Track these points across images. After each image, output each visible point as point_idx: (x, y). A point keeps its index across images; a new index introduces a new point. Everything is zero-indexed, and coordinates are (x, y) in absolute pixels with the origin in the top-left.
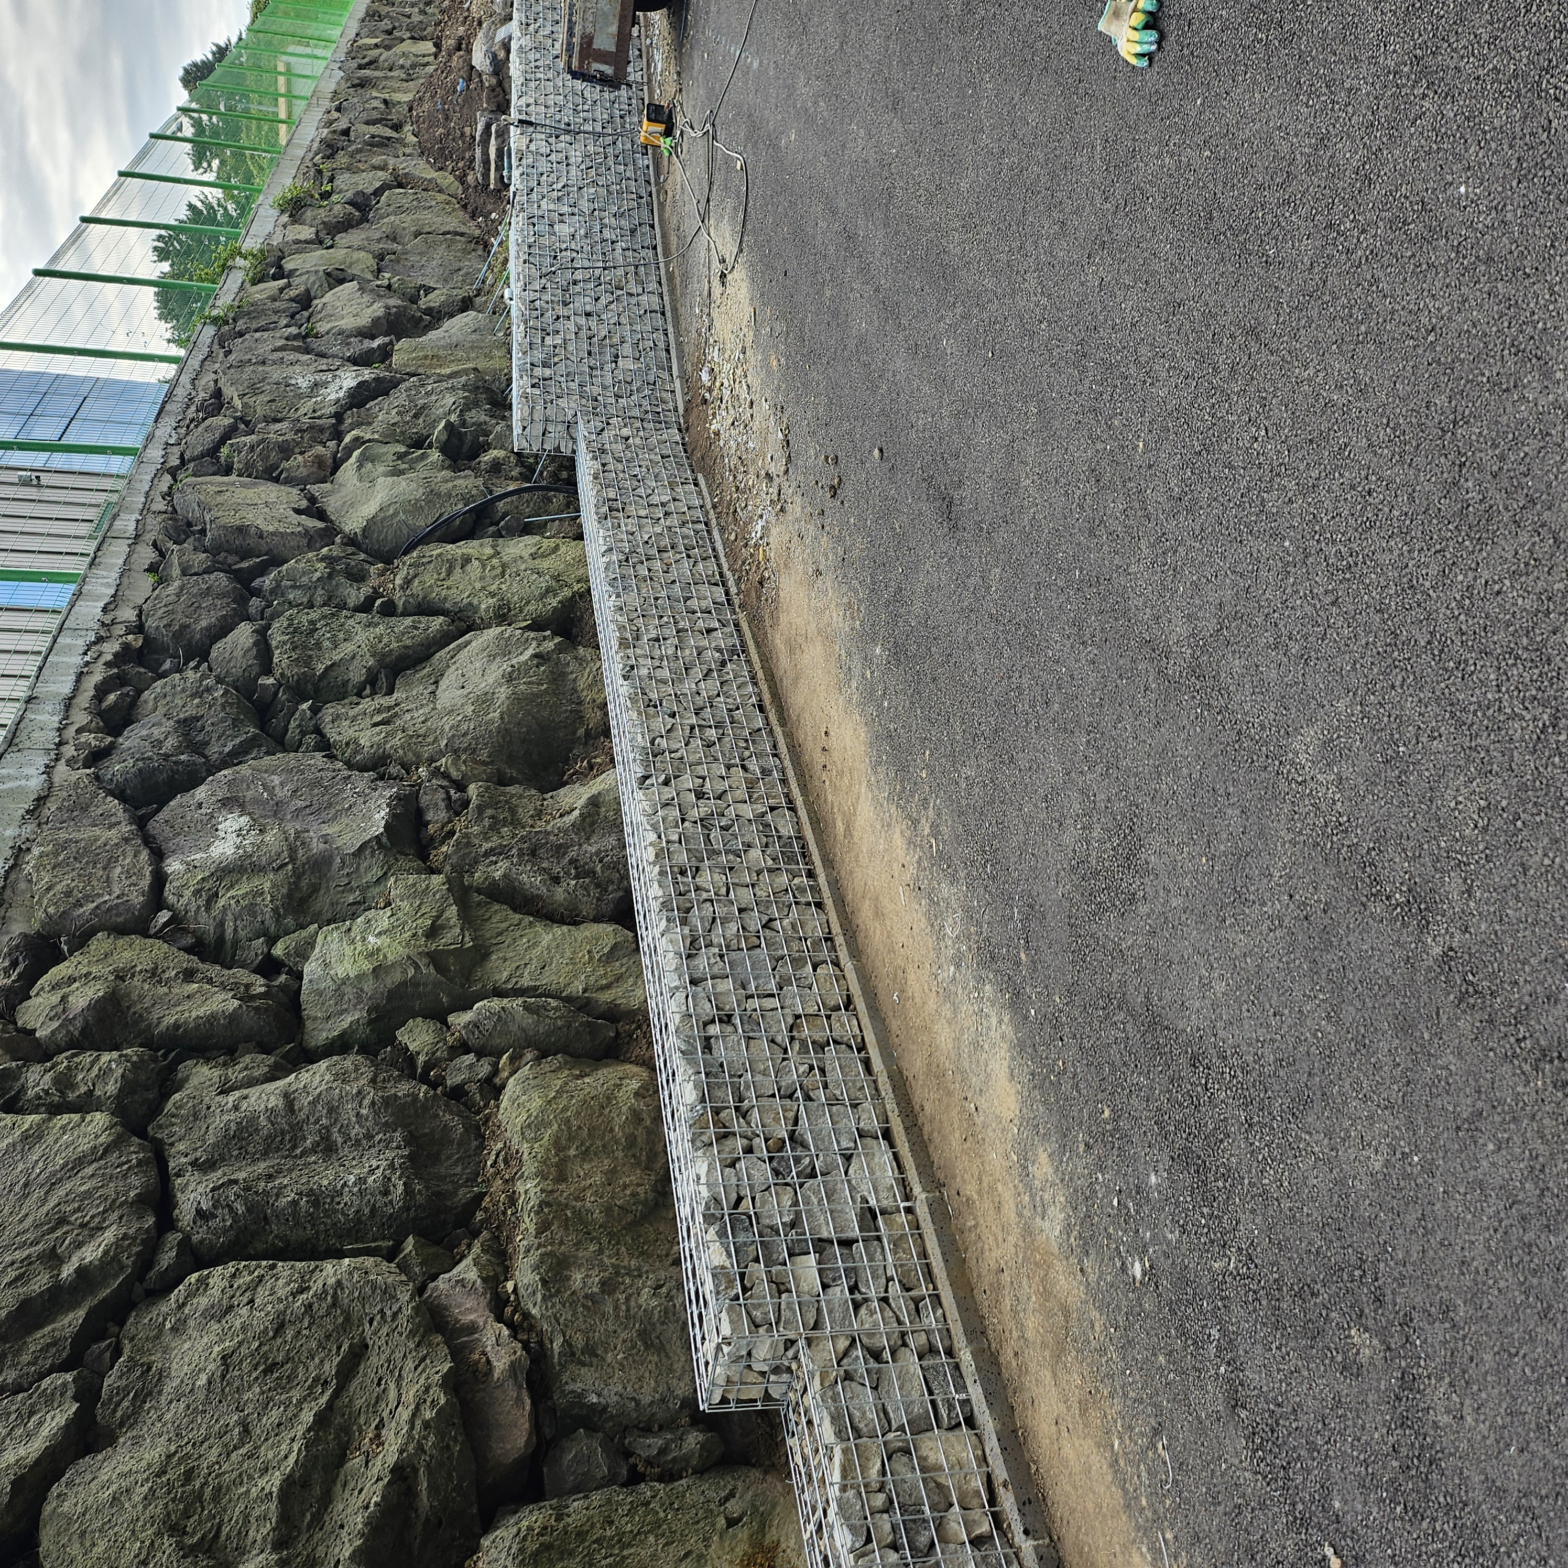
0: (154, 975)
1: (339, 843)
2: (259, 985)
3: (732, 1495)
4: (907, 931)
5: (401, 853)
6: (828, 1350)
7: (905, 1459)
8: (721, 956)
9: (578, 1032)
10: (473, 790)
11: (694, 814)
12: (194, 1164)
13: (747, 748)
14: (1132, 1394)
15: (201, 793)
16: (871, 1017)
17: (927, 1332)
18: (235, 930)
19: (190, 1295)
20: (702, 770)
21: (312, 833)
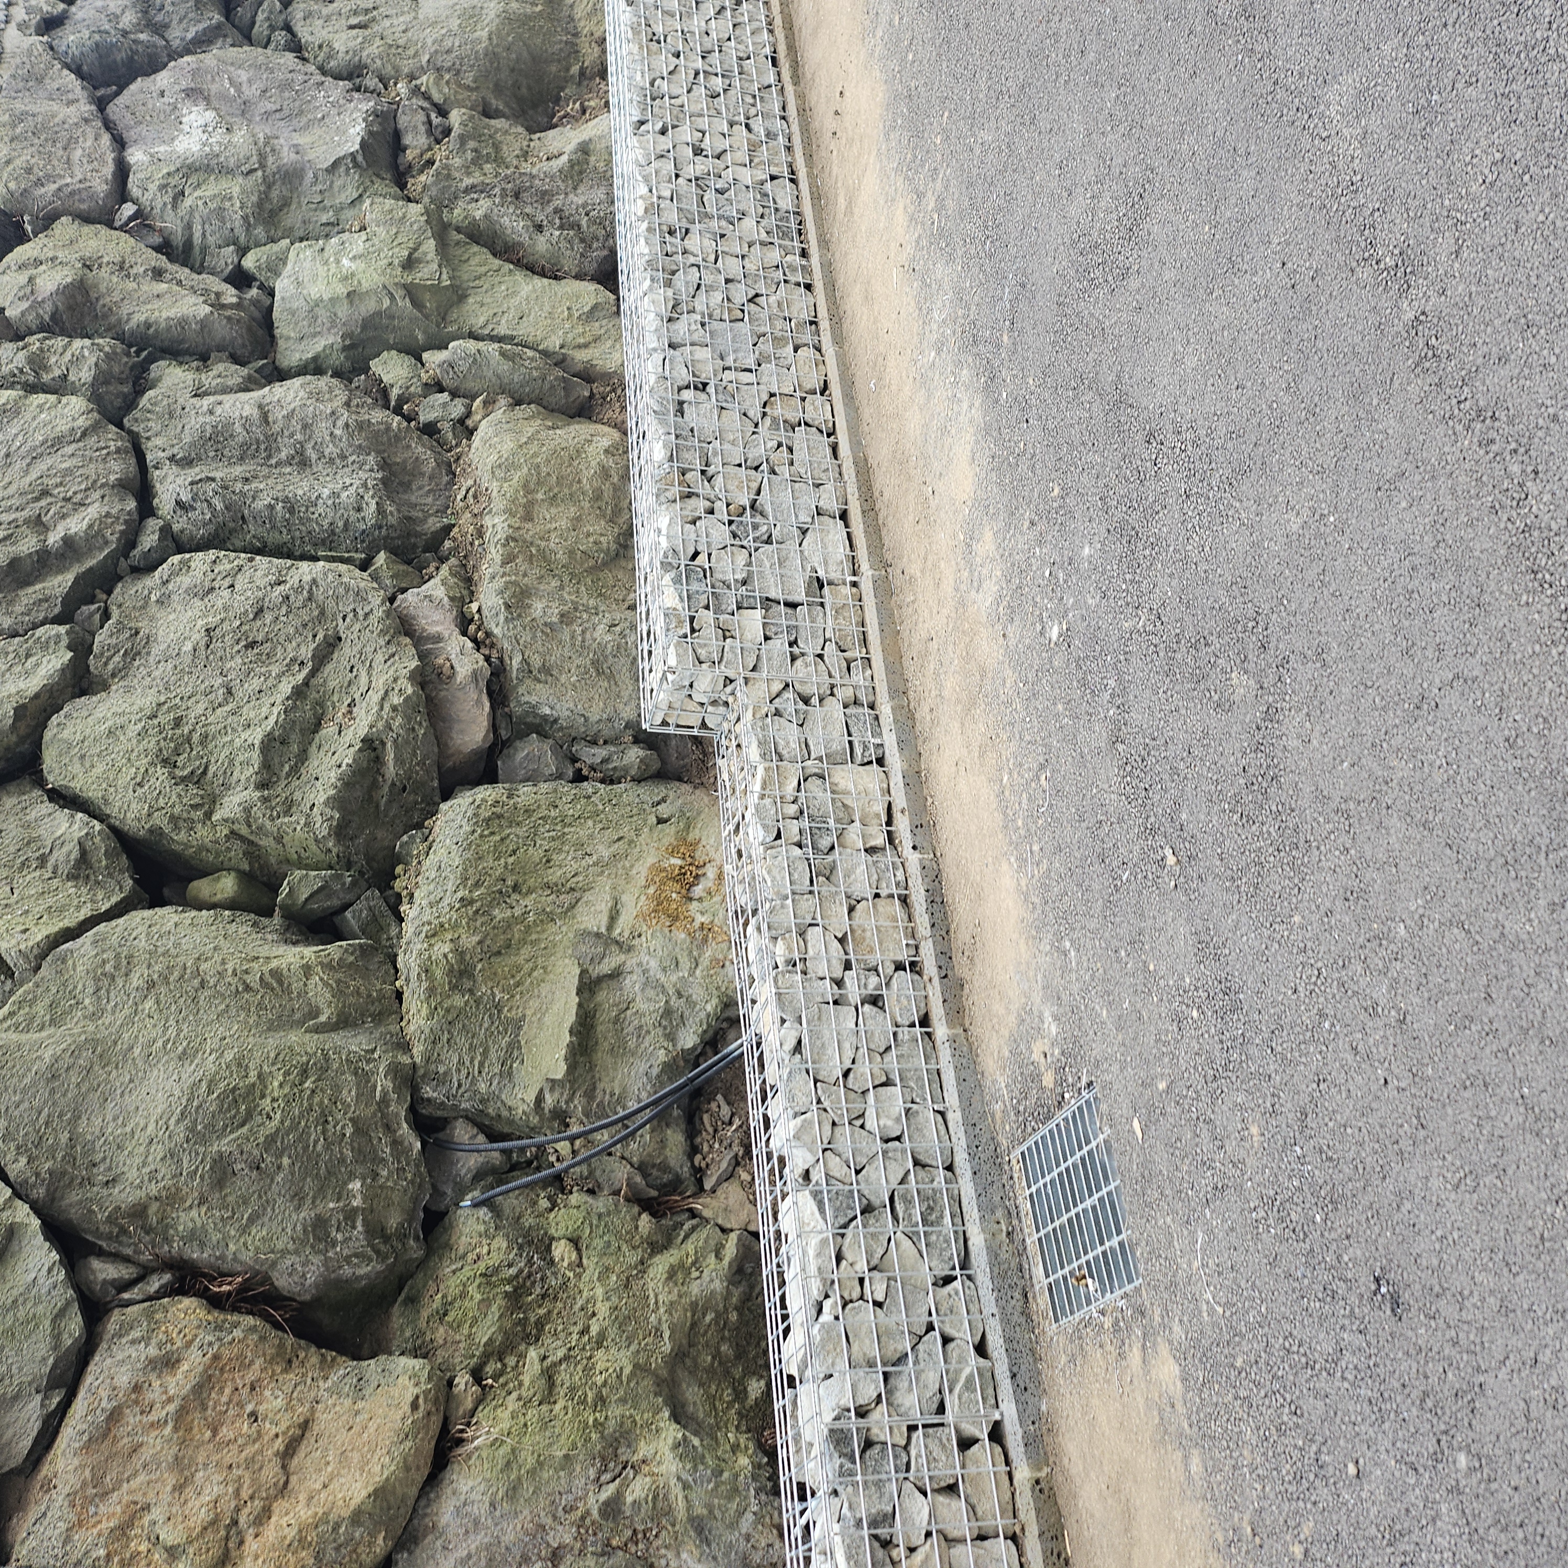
0: (121, 268)
1: (311, 155)
2: (230, 295)
3: (664, 800)
4: (894, 316)
5: (378, 176)
6: (761, 690)
7: (819, 782)
8: (703, 325)
9: (552, 387)
10: (456, 117)
11: (689, 171)
12: (172, 458)
13: (753, 105)
14: (1028, 738)
15: (163, 79)
16: (845, 405)
17: (855, 687)
18: (204, 234)
19: (174, 574)
20: (704, 123)
21: (282, 141)
